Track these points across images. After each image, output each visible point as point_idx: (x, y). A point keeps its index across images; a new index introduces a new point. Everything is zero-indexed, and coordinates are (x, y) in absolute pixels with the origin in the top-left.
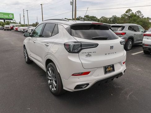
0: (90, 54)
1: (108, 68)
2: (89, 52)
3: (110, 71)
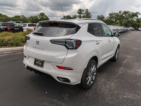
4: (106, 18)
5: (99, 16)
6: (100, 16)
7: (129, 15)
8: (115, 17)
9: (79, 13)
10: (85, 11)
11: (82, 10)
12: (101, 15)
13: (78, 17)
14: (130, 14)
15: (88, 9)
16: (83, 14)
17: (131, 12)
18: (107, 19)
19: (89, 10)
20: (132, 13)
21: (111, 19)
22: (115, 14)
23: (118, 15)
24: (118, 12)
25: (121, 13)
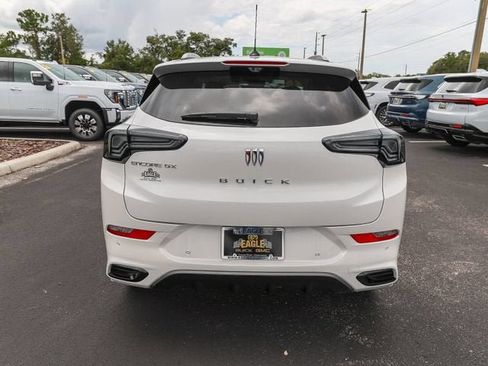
0: (154, 169)
1: (245, 238)
2: (151, 165)
3: (252, 253)
4: (137, 52)
5: (113, 42)
6: (116, 43)
7: (208, 45)
8: (167, 50)
9: (25, 27)
10: (51, 19)
11: (38, 15)
12: (120, 42)
13: (22, 40)
14: (209, 42)
15: (63, 15)
16: (44, 30)
17: (211, 37)
18: (141, 56)
19: (67, 16)
20: (214, 40)
21: (154, 54)
22: (166, 40)
23: (176, 44)
24: (175, 35)
25: (185, 39)
